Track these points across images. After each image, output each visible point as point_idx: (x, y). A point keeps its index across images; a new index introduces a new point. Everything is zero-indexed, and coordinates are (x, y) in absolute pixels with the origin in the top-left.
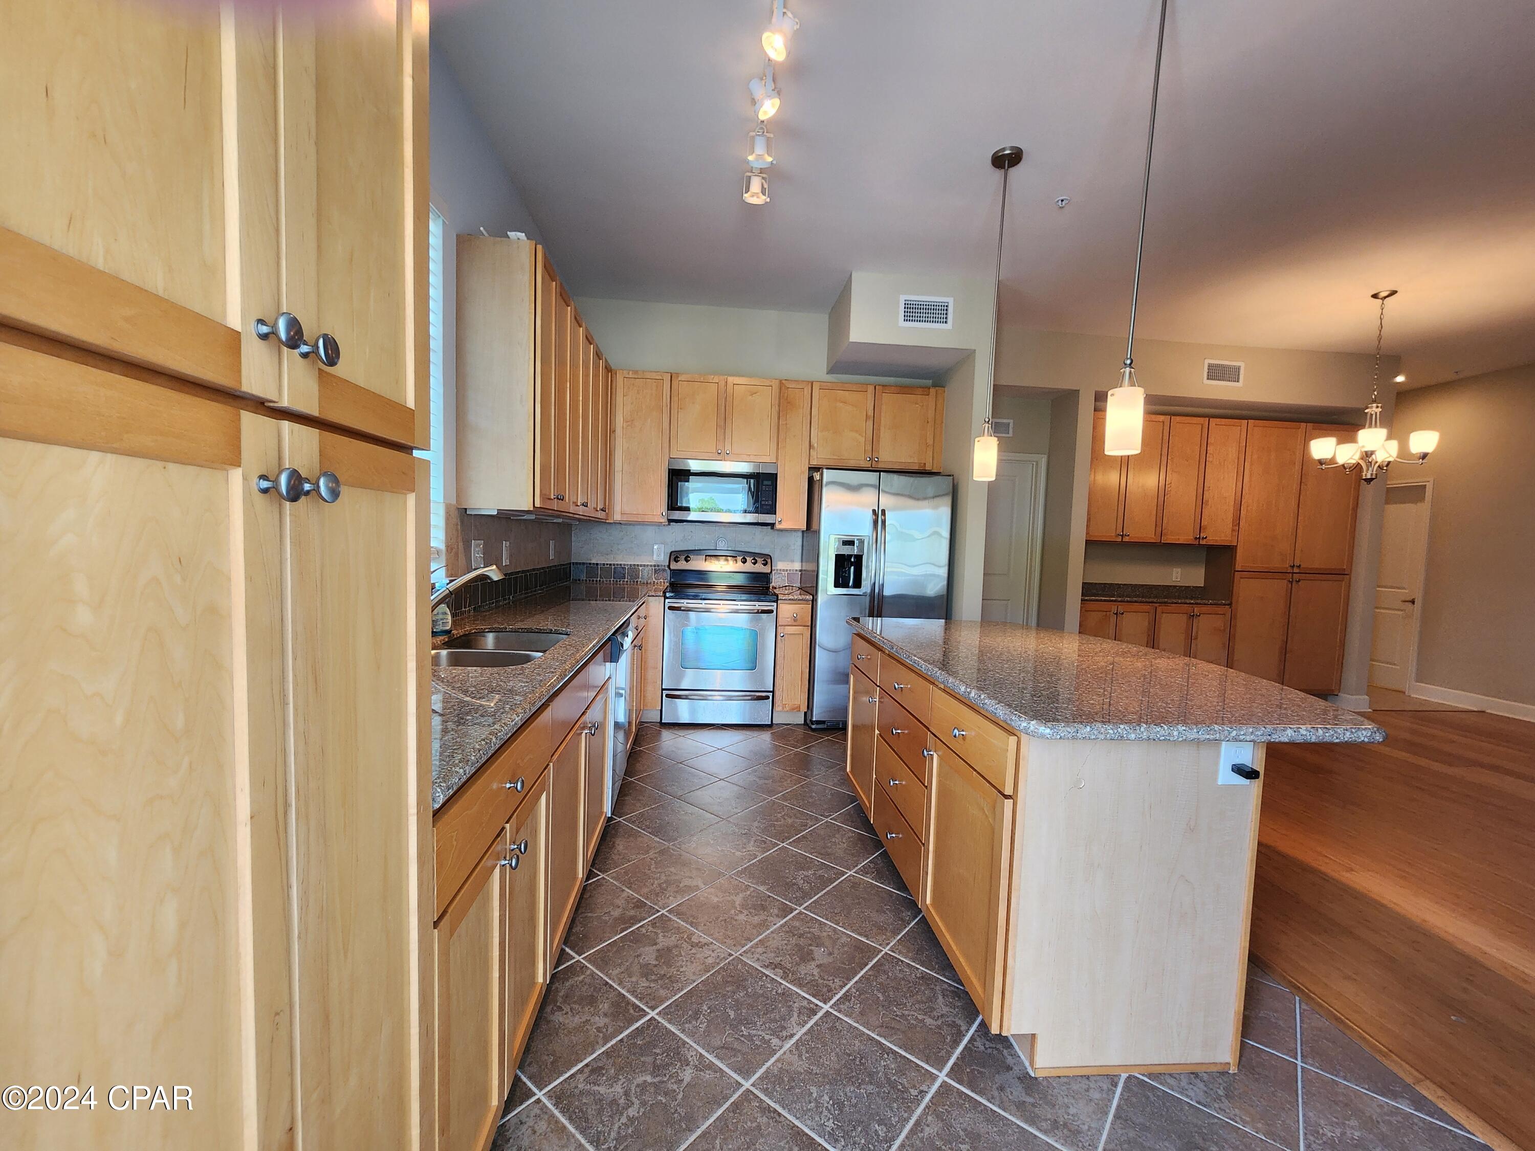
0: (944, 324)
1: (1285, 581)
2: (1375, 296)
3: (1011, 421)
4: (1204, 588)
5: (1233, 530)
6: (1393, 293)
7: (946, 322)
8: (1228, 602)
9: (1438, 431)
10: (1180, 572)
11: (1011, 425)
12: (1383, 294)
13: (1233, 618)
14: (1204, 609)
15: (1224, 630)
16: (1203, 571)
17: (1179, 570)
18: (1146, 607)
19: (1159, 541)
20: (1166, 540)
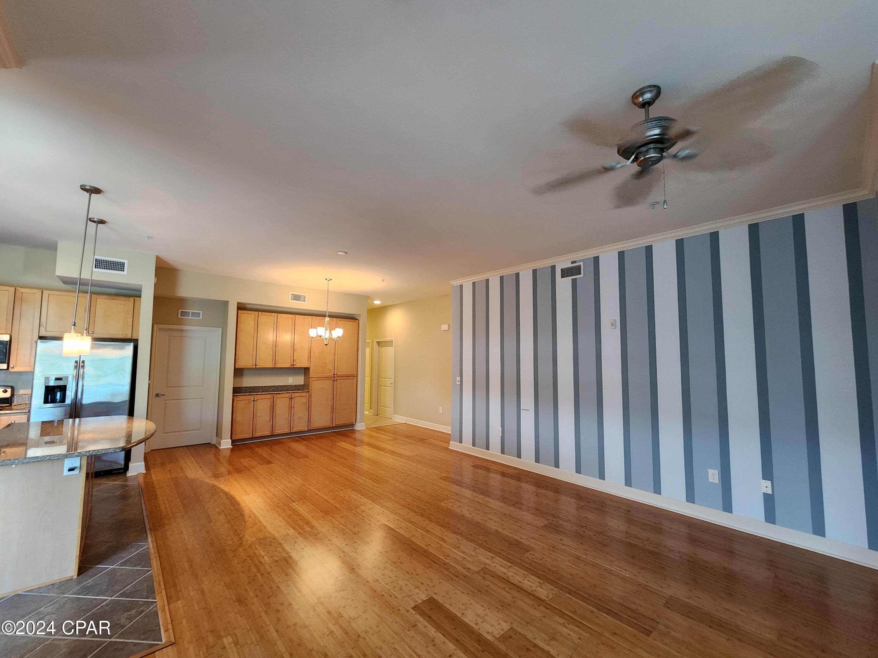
0: (122, 272)
1: (331, 381)
2: (326, 279)
3: (201, 312)
4: (304, 385)
5: (308, 361)
6: (331, 280)
7: (124, 271)
8: (308, 391)
9: (342, 328)
10: (292, 379)
11: (201, 314)
12: (328, 279)
13: (310, 397)
14: (297, 395)
15: (306, 403)
16: (303, 378)
17: (292, 378)
18: (269, 396)
19: (274, 367)
20: (278, 366)
